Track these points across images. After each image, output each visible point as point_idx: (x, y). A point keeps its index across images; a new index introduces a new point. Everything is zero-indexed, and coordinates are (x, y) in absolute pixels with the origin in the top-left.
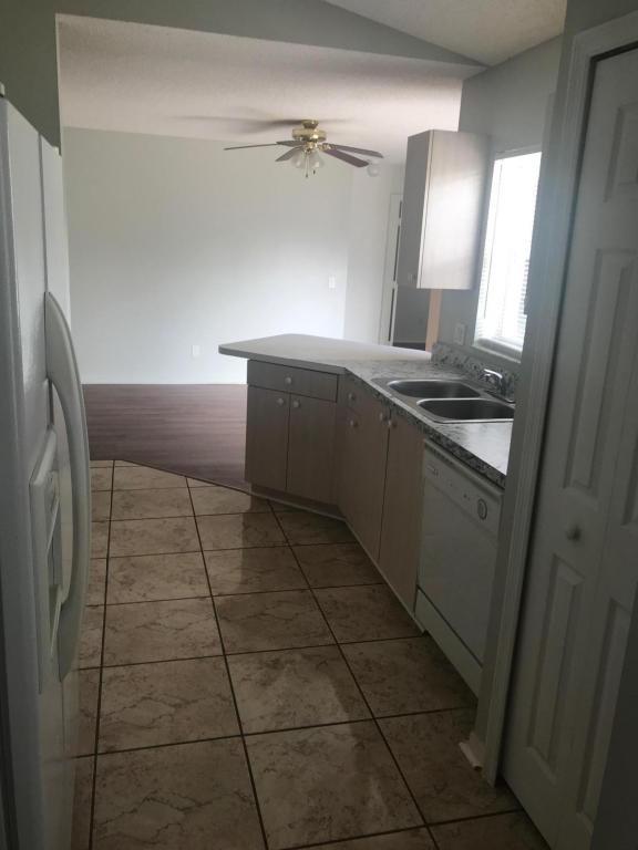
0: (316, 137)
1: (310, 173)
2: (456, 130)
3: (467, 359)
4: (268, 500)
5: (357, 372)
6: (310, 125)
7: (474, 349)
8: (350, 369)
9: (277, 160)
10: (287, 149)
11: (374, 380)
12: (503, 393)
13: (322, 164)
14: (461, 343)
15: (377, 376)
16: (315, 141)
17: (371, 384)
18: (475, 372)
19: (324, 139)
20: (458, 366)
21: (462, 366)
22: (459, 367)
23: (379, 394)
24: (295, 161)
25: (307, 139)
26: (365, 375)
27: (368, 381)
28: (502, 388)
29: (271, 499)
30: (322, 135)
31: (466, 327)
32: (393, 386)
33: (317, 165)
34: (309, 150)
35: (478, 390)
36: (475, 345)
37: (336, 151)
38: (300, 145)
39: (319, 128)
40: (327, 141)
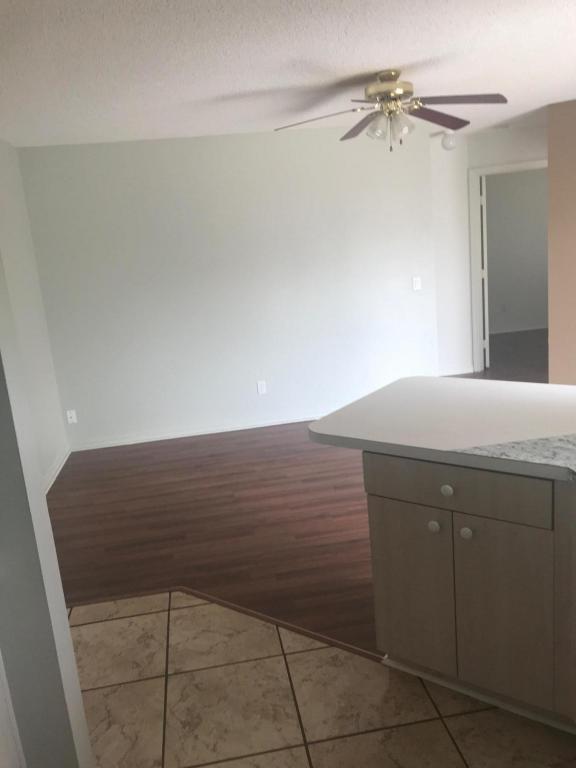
0: (399, 91)
1: (396, 145)
4: (420, 680)
6: (389, 77)
13: (412, 128)
16: (399, 97)
19: (411, 93)
24: (374, 130)
25: (386, 97)
30: (407, 89)
33: (406, 130)
34: (390, 112)
38: (377, 106)
39: (402, 78)
40: (415, 96)
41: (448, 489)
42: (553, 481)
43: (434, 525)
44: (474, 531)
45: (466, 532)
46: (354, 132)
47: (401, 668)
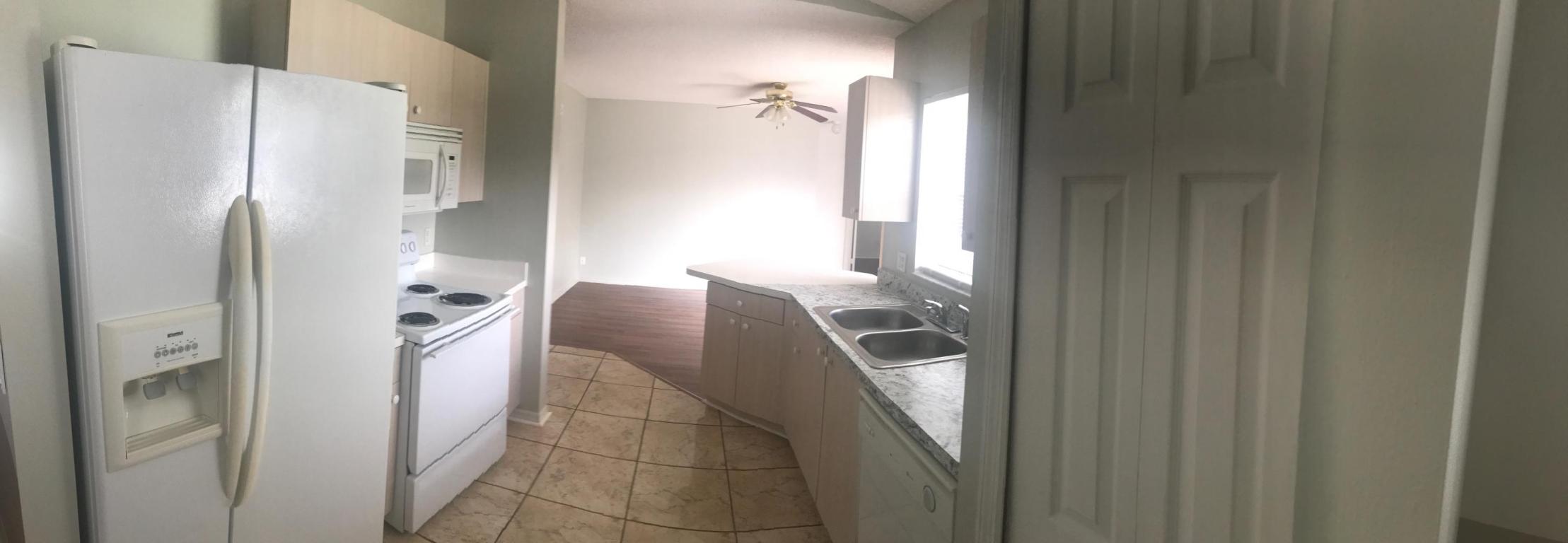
0: (784, 96)
1: (780, 125)
2: (892, 77)
3: (910, 285)
4: (719, 411)
5: (801, 300)
6: (780, 87)
7: (915, 276)
8: (795, 296)
9: (757, 117)
10: (764, 105)
11: (817, 310)
12: (945, 322)
13: (789, 117)
14: (902, 270)
15: (821, 303)
16: (784, 99)
17: (811, 314)
18: (917, 298)
19: (791, 98)
20: (901, 291)
21: (905, 292)
22: (902, 293)
23: (818, 326)
24: (769, 116)
25: (777, 98)
26: (807, 302)
27: (810, 310)
28: (942, 317)
29: (722, 410)
30: (790, 95)
31: (907, 256)
32: (835, 316)
33: (785, 118)
34: (778, 107)
35: (922, 319)
36: (916, 273)
37: (800, 108)
38: (772, 103)
39: (787, 89)
40: (793, 99)
41: (740, 303)
42: (784, 300)
43: (732, 321)
44: (749, 328)
45: (746, 326)
46: (760, 115)
47: (712, 405)
